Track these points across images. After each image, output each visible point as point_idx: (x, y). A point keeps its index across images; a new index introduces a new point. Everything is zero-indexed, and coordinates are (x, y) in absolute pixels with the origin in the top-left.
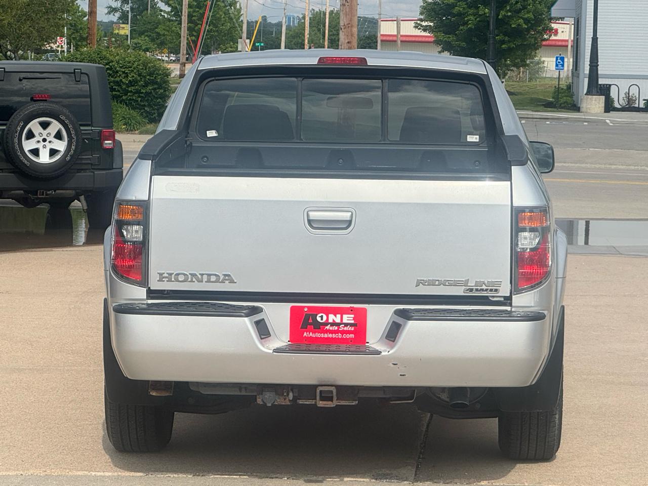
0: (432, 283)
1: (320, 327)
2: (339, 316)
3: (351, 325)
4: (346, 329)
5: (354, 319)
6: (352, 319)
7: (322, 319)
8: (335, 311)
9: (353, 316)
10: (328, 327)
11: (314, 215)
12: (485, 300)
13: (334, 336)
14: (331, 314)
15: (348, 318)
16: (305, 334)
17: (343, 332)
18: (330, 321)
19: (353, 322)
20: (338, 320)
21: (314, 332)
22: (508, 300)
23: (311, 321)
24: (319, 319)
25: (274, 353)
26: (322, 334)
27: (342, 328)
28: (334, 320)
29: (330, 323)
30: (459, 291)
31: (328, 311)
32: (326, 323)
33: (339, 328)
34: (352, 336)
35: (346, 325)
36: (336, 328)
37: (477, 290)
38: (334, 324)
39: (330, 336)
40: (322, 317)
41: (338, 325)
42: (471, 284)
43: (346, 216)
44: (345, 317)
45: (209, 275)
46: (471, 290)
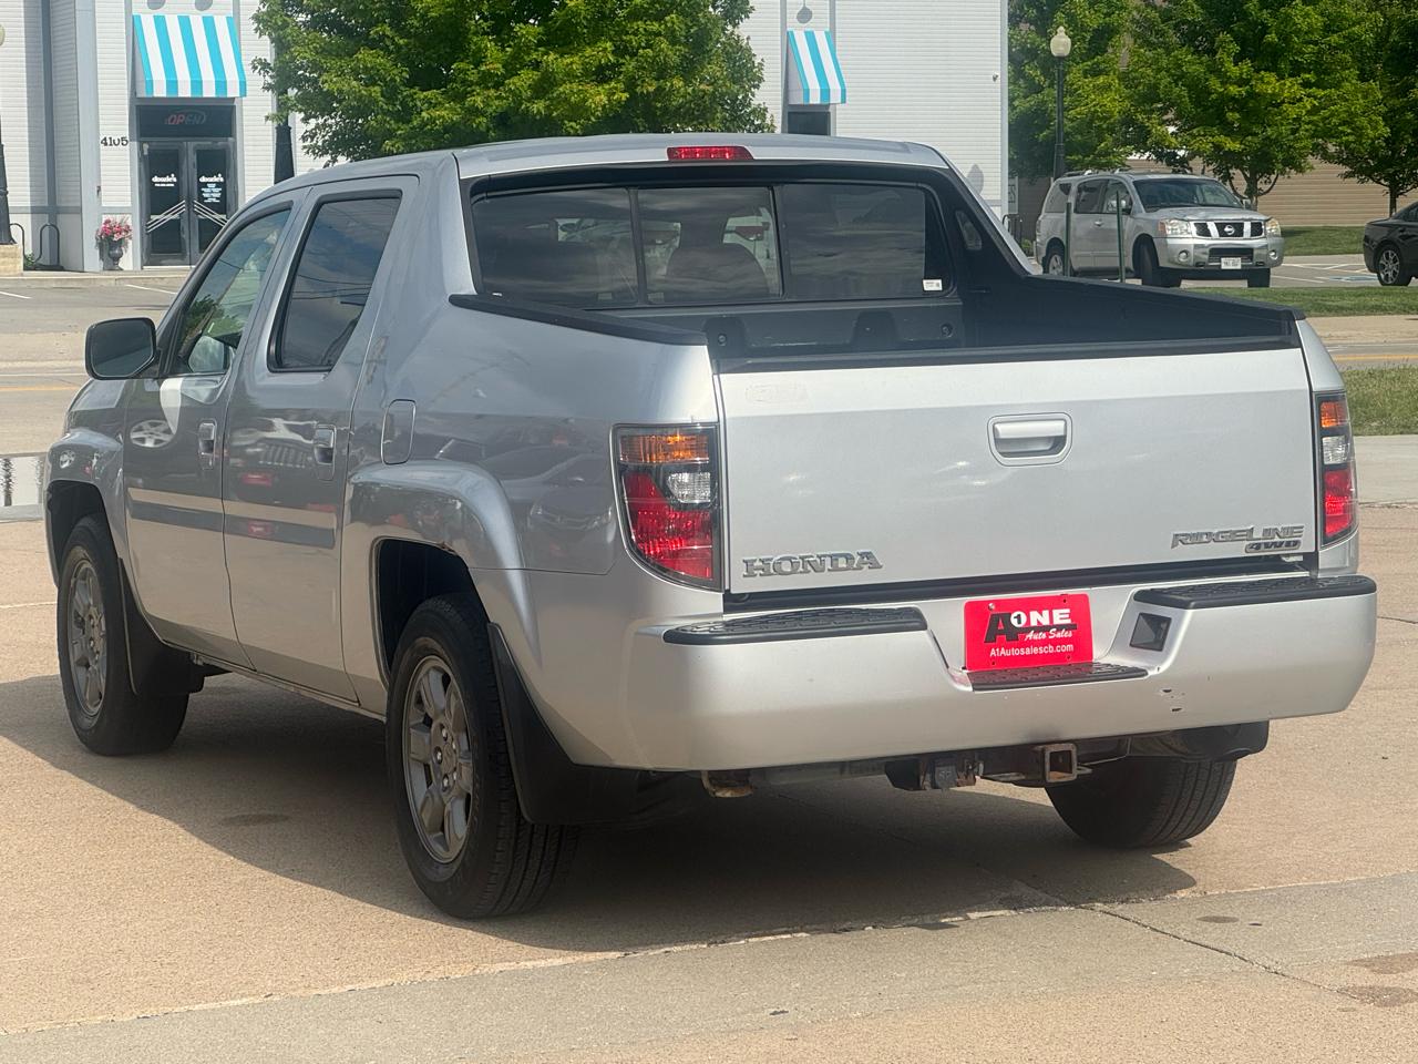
0: (1195, 538)
1: (1016, 637)
2: (1046, 613)
3: (1067, 627)
4: (1059, 635)
5: (1071, 616)
6: (1067, 616)
7: (1019, 622)
8: (1039, 605)
9: (1068, 611)
10: (1031, 636)
11: (1005, 430)
14: (1034, 610)
15: (1061, 616)
16: (993, 653)
17: (1056, 642)
18: (1033, 623)
19: (1069, 621)
20: (1045, 621)
22: (1311, 560)
23: (1001, 627)
24: (1014, 622)
27: (1053, 634)
28: (1039, 622)
29: (1033, 628)
30: (1237, 550)
31: (1028, 606)
32: (1028, 629)
33: (1048, 635)
34: (1069, 647)
35: (1059, 628)
36: (1044, 636)
37: (1267, 545)
38: (1040, 628)
39: (1035, 650)
40: (1019, 617)
41: (1046, 629)
42: (1258, 534)
43: (1055, 428)
44: (1056, 613)
45: (834, 558)
46: (1258, 547)
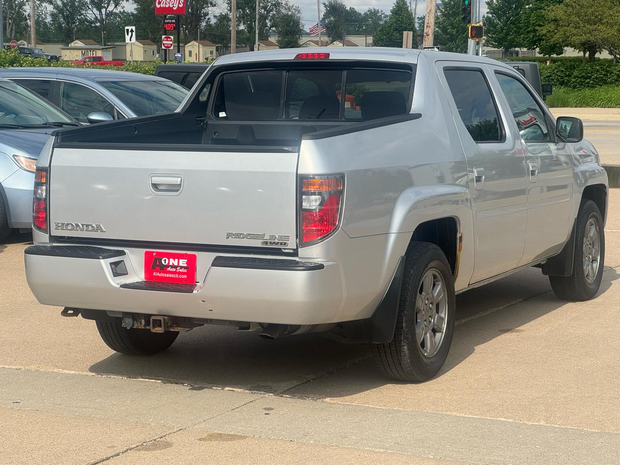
0: (238, 236)
1: (164, 269)
2: (176, 260)
3: (185, 268)
4: (181, 271)
5: (187, 263)
6: (185, 263)
7: (165, 263)
8: (175, 256)
9: (186, 261)
10: (169, 269)
11: (156, 180)
12: (278, 252)
13: (173, 276)
14: (171, 258)
15: (183, 262)
16: (154, 274)
17: (179, 273)
18: (171, 264)
19: (186, 265)
20: (176, 264)
21: (160, 273)
22: (295, 253)
23: (158, 264)
24: (163, 262)
25: (121, 288)
26: (165, 274)
27: (179, 270)
28: (173, 264)
29: (171, 266)
30: (258, 243)
31: (169, 256)
32: (168, 266)
33: (176, 270)
34: (185, 276)
35: (182, 267)
36: (175, 270)
37: (271, 243)
38: (173, 266)
39: (171, 276)
40: (165, 260)
41: (176, 267)
42: (267, 237)
43: (177, 181)
44: (181, 261)
45: (87, 226)
46: (266, 243)
